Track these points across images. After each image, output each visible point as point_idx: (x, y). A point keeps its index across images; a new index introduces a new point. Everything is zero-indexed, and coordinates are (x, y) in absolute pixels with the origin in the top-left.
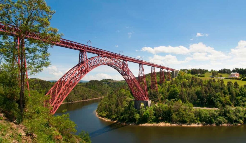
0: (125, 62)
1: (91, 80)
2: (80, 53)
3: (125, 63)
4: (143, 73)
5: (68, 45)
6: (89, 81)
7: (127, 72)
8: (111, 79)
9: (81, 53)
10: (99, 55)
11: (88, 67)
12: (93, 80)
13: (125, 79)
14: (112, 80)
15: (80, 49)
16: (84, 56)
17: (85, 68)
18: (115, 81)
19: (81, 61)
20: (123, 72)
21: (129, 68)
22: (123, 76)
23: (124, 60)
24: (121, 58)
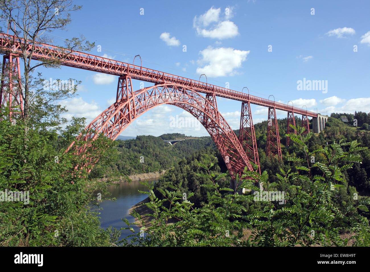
0: (210, 97)
1: (139, 135)
2: (119, 81)
3: (212, 99)
4: (249, 121)
5: (97, 65)
6: (136, 136)
7: (214, 120)
8: (180, 134)
9: (121, 80)
10: (156, 83)
11: (134, 109)
12: (144, 136)
13: (210, 133)
14: (183, 136)
15: (119, 72)
16: (126, 86)
17: (129, 111)
18: (189, 139)
19: (121, 96)
20: (207, 119)
21: (218, 110)
22: (207, 127)
23: (208, 95)
24: (203, 90)
